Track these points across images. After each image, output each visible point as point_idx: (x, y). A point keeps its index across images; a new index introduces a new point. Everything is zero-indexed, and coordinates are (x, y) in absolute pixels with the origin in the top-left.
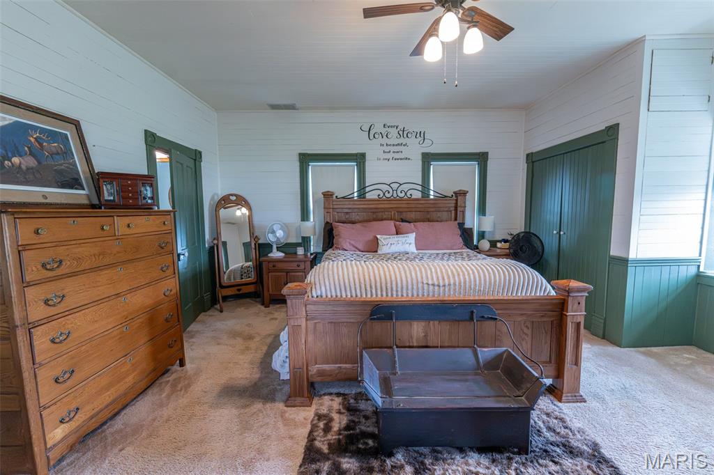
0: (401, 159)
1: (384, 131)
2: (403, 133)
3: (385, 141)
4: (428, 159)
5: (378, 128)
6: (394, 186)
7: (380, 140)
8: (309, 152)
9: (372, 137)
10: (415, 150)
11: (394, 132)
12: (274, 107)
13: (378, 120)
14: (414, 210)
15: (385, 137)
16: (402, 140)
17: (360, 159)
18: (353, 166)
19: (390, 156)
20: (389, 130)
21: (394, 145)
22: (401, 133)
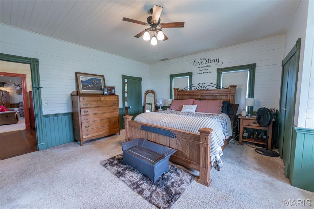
0: (207, 73)
1: (200, 62)
2: (208, 61)
3: (201, 65)
4: (220, 71)
5: (198, 61)
6: (201, 85)
7: (198, 66)
8: (173, 74)
9: (195, 65)
10: (214, 68)
11: (204, 61)
12: (162, 60)
13: (197, 58)
14: (209, 95)
15: (200, 64)
16: (208, 64)
17: (190, 74)
18: (188, 77)
19: (202, 72)
20: (202, 61)
21: (204, 67)
22: (207, 61)
